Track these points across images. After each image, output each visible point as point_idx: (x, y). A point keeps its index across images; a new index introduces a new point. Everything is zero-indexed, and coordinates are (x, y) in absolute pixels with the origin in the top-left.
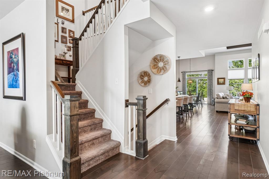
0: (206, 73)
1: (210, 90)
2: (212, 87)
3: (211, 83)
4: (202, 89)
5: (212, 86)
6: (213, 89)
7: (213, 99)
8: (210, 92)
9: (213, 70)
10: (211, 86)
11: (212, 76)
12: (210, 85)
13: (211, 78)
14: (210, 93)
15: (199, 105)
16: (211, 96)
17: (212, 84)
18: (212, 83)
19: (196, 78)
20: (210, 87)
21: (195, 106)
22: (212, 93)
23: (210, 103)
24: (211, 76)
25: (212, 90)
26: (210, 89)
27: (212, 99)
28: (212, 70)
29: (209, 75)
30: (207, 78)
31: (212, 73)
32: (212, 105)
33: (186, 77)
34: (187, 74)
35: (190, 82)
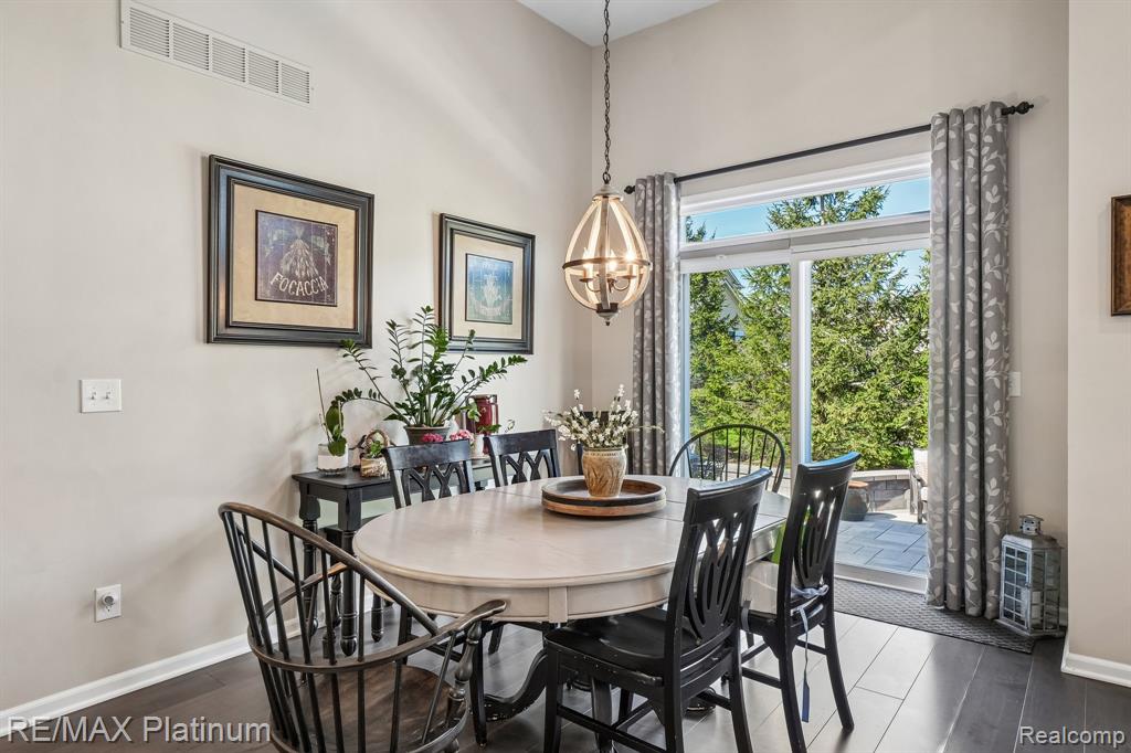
1: (971, 396)
2: (1006, 360)
3: (991, 302)
5: (1006, 341)
6: (1016, 391)
7: (1028, 544)
8: (971, 426)
9: (1025, 108)
10: (991, 343)
11: (1005, 196)
12: (972, 323)
14: (972, 441)
17: (1006, 317)
18: (1005, 295)
20: (971, 355)
22: (1006, 441)
24: (990, 197)
25: (1007, 404)
26: (970, 382)
27: (1008, 541)
28: (1006, 112)
29: (956, 184)
31: (1003, 145)
32: (1012, 638)
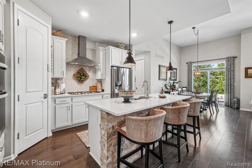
0: (224, 62)
1: (230, 85)
2: (234, 82)
3: (232, 76)
4: (214, 84)
5: (234, 80)
6: (235, 85)
7: (236, 100)
8: (230, 88)
9: (236, 57)
10: (232, 80)
11: (234, 66)
12: (230, 78)
13: (232, 69)
15: (211, 108)
16: (232, 94)
17: (234, 78)
18: (234, 75)
19: (207, 69)
20: (230, 81)
21: (206, 110)
22: (233, 90)
23: (229, 104)
24: (232, 66)
27: (234, 99)
28: (234, 57)
29: (228, 65)
30: (225, 70)
31: (234, 61)
32: (234, 108)
33: (193, 69)
34: (194, 65)
35: (198, 74)
